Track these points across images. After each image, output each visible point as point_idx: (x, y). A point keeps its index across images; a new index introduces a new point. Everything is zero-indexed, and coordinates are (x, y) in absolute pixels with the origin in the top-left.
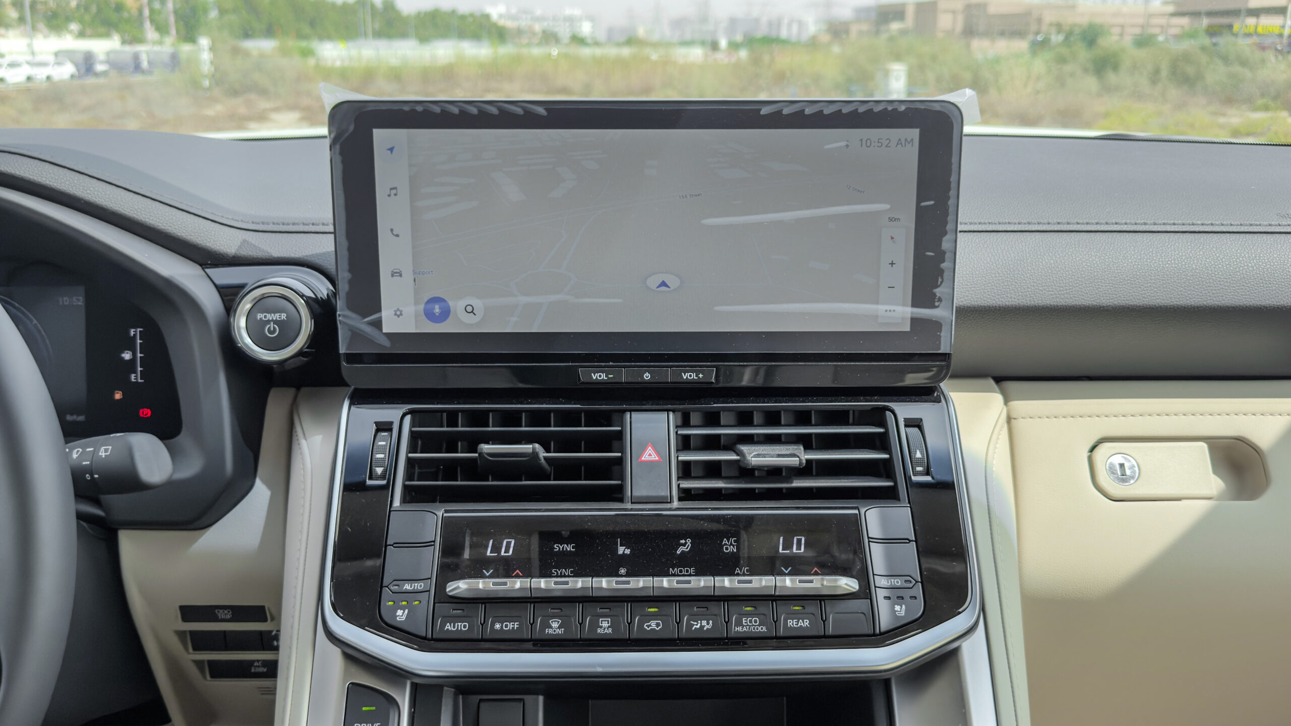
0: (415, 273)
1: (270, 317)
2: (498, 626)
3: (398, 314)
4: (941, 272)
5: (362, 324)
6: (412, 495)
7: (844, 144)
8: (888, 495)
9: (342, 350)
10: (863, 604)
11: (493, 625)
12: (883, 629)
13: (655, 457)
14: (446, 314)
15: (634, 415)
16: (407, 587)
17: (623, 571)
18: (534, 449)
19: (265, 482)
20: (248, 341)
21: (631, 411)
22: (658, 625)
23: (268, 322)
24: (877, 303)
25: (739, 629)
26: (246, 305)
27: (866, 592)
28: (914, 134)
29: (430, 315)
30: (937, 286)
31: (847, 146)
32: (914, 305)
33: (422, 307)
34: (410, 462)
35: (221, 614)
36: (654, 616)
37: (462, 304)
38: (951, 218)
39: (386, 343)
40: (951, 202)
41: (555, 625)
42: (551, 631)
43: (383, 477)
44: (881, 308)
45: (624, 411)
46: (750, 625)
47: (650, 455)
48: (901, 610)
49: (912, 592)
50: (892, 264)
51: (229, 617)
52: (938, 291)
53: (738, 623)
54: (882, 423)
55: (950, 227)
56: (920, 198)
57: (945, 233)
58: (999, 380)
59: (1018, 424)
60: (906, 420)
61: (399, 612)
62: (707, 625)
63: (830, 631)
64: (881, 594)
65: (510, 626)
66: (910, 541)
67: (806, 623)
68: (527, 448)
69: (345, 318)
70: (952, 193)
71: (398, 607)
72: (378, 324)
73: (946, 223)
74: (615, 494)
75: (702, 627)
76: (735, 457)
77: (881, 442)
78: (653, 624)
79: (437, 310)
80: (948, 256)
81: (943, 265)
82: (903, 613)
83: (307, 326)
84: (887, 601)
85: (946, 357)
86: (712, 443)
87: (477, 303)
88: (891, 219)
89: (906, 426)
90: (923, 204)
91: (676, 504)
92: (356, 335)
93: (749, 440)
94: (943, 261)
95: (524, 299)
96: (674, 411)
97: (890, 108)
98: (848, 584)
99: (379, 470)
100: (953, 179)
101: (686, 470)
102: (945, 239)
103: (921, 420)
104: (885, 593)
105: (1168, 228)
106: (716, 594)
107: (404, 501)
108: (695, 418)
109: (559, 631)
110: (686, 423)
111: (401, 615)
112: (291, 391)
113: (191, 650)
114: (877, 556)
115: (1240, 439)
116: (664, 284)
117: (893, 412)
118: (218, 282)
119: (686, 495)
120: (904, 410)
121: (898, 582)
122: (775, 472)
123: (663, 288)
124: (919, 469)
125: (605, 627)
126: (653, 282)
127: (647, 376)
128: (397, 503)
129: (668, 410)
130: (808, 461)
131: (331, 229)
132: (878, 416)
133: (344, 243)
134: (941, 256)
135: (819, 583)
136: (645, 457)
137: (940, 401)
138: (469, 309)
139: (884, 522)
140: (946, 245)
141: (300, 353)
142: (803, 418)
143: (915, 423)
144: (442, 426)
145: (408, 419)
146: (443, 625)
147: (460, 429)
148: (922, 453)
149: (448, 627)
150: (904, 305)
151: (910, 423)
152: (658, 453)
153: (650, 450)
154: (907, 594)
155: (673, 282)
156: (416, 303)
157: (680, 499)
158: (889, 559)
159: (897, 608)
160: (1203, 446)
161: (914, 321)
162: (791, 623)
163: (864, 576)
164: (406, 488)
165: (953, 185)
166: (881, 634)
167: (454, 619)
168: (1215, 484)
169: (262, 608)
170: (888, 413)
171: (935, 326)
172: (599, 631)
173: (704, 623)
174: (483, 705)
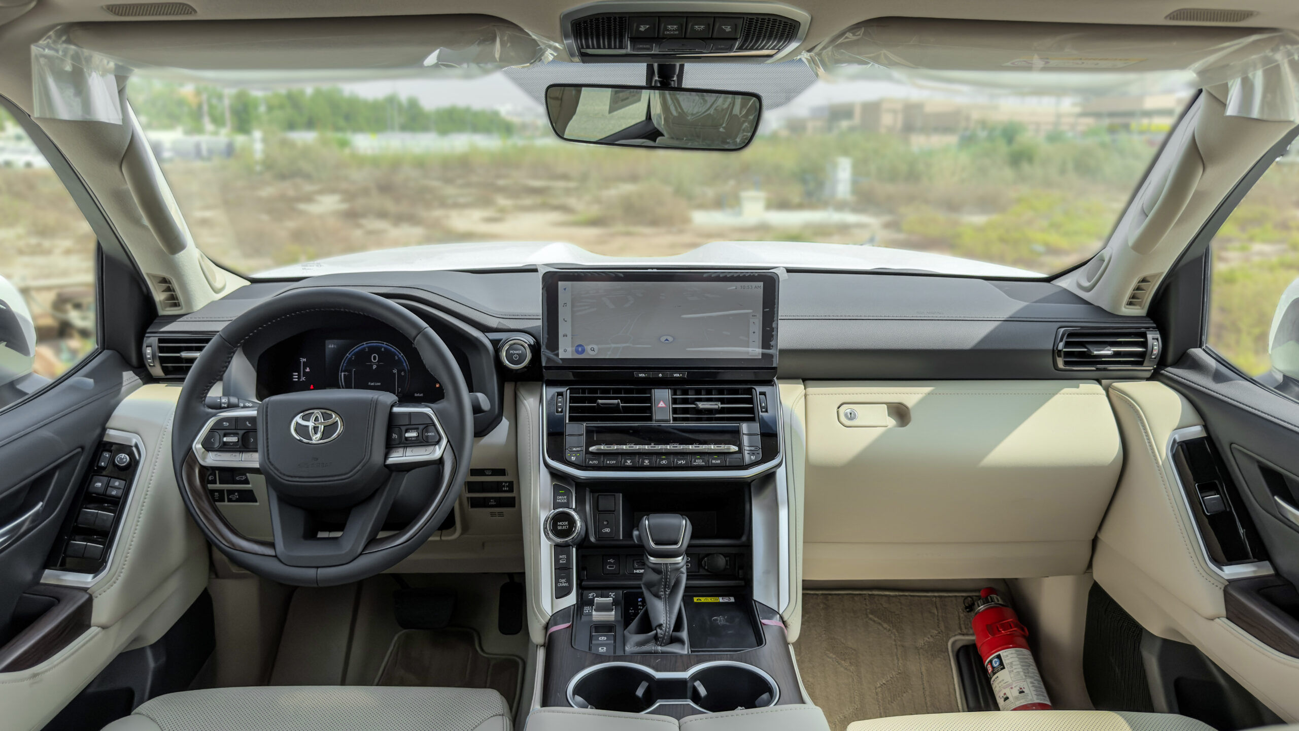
0: (572, 335)
1: (515, 352)
2: (608, 462)
3: (565, 351)
4: (773, 336)
5: (551, 355)
6: (572, 419)
7: (735, 287)
8: (752, 419)
9: (544, 364)
10: (739, 456)
11: (606, 462)
12: (747, 464)
13: (664, 405)
14: (583, 351)
15: (656, 390)
16: (574, 449)
17: (652, 444)
18: (618, 402)
19: (506, 418)
20: (507, 362)
21: (654, 389)
22: (666, 462)
23: (515, 354)
24: (748, 347)
25: (695, 463)
26: (506, 347)
27: (740, 451)
28: (762, 284)
29: (577, 351)
30: (771, 341)
31: (736, 288)
32: (763, 348)
33: (574, 348)
34: (570, 407)
35: (487, 473)
36: (664, 459)
37: (590, 347)
38: (776, 315)
39: (560, 362)
40: (776, 309)
41: (629, 462)
42: (627, 464)
43: (561, 412)
44: (750, 349)
45: (651, 389)
46: (699, 462)
47: (662, 404)
48: (753, 458)
49: (757, 452)
50: (754, 332)
51: (490, 473)
52: (772, 343)
53: (695, 462)
54: (751, 394)
55: (775, 319)
56: (764, 308)
57: (774, 321)
58: (804, 380)
59: (809, 397)
60: (760, 392)
61: (573, 458)
62: (683, 462)
63: (727, 464)
64: (746, 452)
65: (613, 462)
66: (758, 435)
67: (719, 461)
68: (616, 401)
69: (545, 353)
70: (776, 306)
71: (571, 456)
72: (557, 355)
73: (774, 317)
74: (650, 419)
75: (681, 463)
76: (694, 406)
77: (750, 401)
78: (664, 462)
79: (580, 349)
80: (775, 330)
81: (773, 333)
82: (754, 459)
83: (529, 356)
84: (748, 455)
85: (775, 368)
86: (685, 401)
87: (595, 347)
88: (753, 316)
89: (760, 394)
90: (765, 310)
91: (671, 422)
92: (549, 359)
93: (700, 400)
94: (773, 331)
95: (613, 345)
96: (671, 389)
97: (752, 275)
98: (734, 448)
99: (560, 410)
100: (776, 301)
101: (675, 411)
102: (774, 323)
103: (765, 392)
104: (748, 452)
105: (870, 318)
106: (687, 451)
107: (569, 421)
108: (678, 392)
109: (630, 464)
110: (675, 394)
111: (573, 459)
112: (513, 384)
113: (467, 492)
114: (746, 440)
115: (900, 404)
116: (667, 340)
117: (755, 389)
118: (490, 338)
119: (675, 419)
120: (759, 389)
121: (753, 448)
122: (710, 411)
123: (667, 342)
124: (763, 410)
125: (647, 462)
126: (663, 339)
127: (660, 375)
128: (567, 421)
129: (668, 388)
130: (721, 407)
131: (541, 317)
132: (749, 391)
133: (546, 324)
134: (772, 330)
135: (723, 448)
136: (660, 405)
137: (773, 385)
138: (592, 349)
139: (749, 428)
140: (774, 325)
141: (525, 367)
142: (721, 392)
143: (763, 394)
144: (579, 394)
145: (568, 391)
146: (589, 462)
147: (587, 395)
148: (765, 404)
149: (590, 462)
150: (759, 348)
151: (761, 393)
152: (664, 403)
153: (662, 403)
154: (756, 452)
155: (670, 339)
156: (572, 347)
157: (673, 421)
158: (750, 441)
159: (752, 457)
160: (885, 406)
161: (763, 354)
162: (713, 461)
163: (740, 446)
164: (570, 417)
165: (776, 303)
166: (746, 465)
167: (593, 460)
168: (891, 422)
169: (504, 470)
170: (753, 390)
171: (771, 356)
172: (645, 464)
173: (682, 461)
174: (600, 497)
